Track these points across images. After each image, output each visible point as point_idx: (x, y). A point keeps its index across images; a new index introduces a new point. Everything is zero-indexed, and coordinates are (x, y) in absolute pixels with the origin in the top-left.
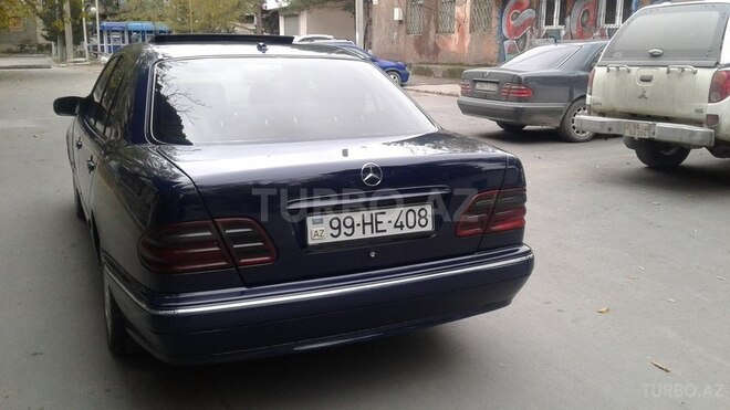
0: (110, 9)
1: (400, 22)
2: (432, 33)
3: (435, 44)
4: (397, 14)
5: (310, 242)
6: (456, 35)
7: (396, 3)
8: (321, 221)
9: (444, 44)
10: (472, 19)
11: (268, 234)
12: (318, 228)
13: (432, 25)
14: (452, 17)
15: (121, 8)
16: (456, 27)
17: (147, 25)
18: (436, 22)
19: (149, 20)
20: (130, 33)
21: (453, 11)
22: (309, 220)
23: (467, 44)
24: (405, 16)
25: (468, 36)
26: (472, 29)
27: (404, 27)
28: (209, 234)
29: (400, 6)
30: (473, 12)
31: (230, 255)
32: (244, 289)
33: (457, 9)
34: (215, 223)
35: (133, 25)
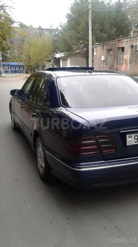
0: (4, 58)
1: (104, 61)
2: (115, 64)
3: (116, 68)
4: (103, 58)
5: (128, 144)
6: (124, 65)
7: (102, 54)
8: (131, 137)
9: (120, 68)
10: (130, 59)
11: (113, 141)
12: (130, 139)
13: (116, 62)
14: (123, 59)
15: (8, 58)
16: (124, 62)
17: (16, 64)
18: (117, 60)
19: (17, 62)
20: (11, 66)
21: (123, 57)
22: (127, 136)
23: (128, 68)
24: (106, 59)
25: (129, 65)
26: (130, 63)
27: (105, 63)
28: (93, 141)
29: (104, 55)
30: (131, 57)
31: (100, 149)
32: (104, 161)
33: (125, 56)
34: (96, 137)
35: (12, 64)
